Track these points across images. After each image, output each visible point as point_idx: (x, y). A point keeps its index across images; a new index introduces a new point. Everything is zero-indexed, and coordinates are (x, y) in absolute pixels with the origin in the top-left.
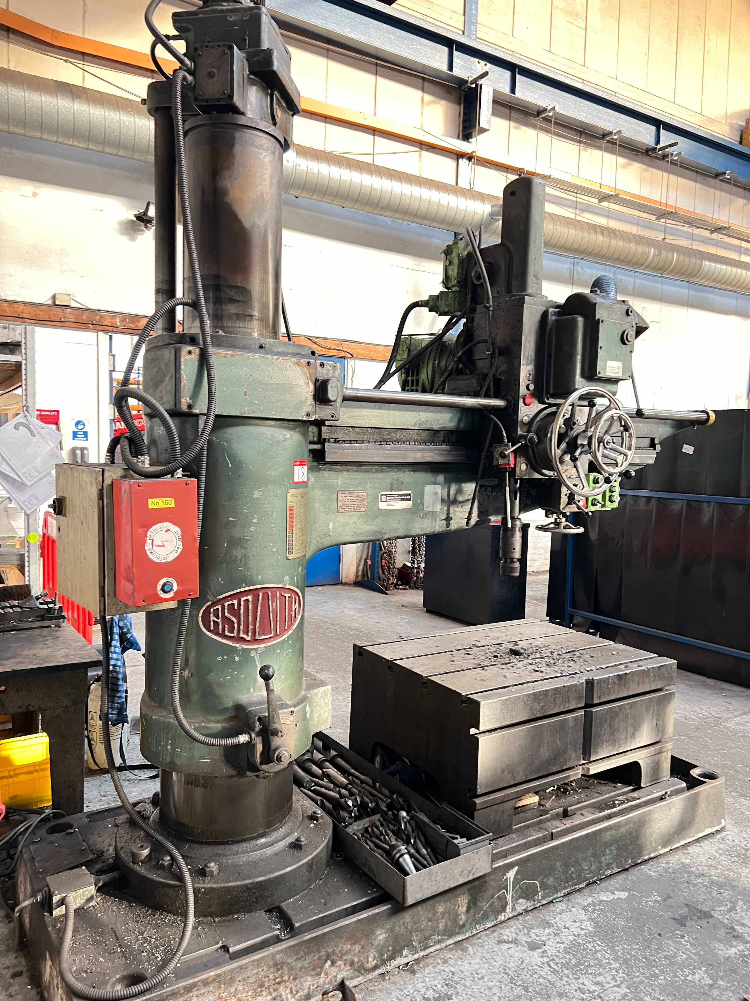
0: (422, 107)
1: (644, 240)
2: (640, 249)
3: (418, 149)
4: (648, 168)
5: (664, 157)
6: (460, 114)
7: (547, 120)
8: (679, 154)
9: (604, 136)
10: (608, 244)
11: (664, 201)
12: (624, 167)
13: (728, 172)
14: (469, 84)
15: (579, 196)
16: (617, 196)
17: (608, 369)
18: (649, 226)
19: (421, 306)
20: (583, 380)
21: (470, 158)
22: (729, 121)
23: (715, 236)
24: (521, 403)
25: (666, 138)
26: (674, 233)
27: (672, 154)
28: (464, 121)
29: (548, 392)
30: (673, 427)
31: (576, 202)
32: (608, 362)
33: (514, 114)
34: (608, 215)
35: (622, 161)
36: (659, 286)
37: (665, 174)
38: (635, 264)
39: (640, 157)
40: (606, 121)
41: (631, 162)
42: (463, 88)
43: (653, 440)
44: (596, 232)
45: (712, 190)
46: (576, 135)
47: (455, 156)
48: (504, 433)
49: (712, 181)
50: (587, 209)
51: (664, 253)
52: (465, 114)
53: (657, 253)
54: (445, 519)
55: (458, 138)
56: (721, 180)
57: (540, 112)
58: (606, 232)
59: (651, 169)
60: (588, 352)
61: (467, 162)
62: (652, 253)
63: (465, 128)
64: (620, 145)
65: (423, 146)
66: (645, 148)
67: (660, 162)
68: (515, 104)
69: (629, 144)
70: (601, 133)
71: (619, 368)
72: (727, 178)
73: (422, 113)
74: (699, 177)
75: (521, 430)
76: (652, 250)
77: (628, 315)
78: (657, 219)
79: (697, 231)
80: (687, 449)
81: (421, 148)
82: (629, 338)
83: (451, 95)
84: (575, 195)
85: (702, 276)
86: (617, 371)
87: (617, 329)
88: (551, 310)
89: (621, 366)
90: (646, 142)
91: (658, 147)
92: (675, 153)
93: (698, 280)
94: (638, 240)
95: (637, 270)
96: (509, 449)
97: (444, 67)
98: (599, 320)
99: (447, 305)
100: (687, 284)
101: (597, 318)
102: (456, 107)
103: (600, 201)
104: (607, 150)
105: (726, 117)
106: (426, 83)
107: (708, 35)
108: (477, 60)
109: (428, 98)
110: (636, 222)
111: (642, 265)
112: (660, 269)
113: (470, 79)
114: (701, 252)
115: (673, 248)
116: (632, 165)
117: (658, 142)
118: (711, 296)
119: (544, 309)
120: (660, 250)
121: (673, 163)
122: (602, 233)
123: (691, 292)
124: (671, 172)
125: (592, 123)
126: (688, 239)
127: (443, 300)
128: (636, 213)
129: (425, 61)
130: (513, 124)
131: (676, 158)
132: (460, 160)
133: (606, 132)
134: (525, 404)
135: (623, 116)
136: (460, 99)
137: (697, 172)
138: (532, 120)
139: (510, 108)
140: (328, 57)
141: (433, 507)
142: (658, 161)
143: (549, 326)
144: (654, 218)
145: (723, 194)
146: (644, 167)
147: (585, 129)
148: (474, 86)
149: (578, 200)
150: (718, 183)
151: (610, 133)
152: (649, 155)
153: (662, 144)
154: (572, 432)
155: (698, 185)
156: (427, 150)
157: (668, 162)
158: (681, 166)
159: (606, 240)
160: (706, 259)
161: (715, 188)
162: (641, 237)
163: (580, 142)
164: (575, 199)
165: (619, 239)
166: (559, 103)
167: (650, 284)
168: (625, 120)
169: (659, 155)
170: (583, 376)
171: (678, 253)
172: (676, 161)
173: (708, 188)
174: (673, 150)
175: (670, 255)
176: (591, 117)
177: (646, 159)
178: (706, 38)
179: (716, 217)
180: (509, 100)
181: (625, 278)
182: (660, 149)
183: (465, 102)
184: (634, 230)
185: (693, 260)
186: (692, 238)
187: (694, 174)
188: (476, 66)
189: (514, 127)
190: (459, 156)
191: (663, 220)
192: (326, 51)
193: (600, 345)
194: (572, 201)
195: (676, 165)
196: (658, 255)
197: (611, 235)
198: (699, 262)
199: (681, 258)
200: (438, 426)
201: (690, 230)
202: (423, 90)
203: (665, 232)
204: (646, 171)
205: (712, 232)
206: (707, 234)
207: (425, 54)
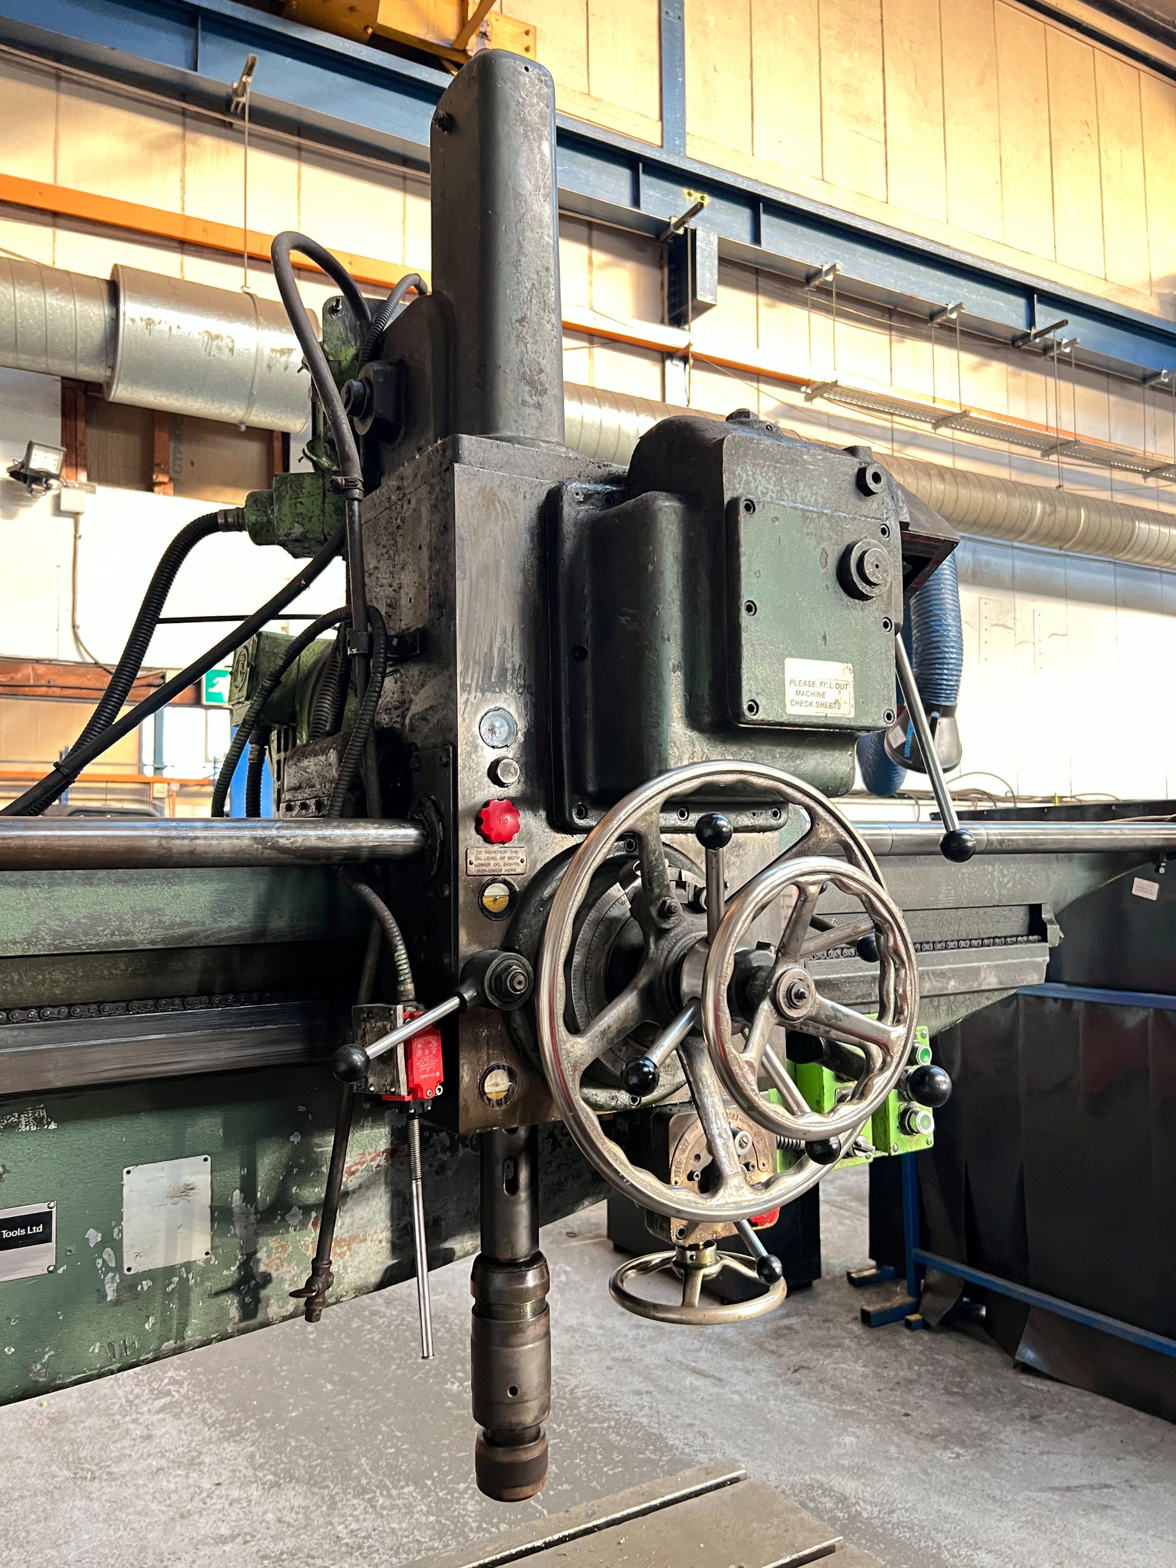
0: (590, 272)
1: (1023, 488)
2: (1016, 503)
3: (586, 344)
4: (1018, 370)
5: (1046, 349)
6: (662, 283)
7: (825, 291)
8: (1072, 343)
9: (932, 316)
10: (954, 496)
11: (1052, 424)
12: (976, 368)
13: (1164, 371)
14: (672, 229)
15: (895, 418)
16: (965, 414)
17: (790, 692)
18: (1030, 468)
19: (228, 527)
20: (695, 735)
21: (684, 356)
22: (1156, 290)
23: (1151, 482)
24: (468, 836)
25: (1045, 316)
26: (1077, 478)
27: (1059, 344)
28: (671, 295)
29: (578, 788)
30: (1093, 867)
31: (892, 429)
32: (788, 661)
33: (763, 282)
34: (954, 450)
35: (969, 359)
36: (1061, 571)
37: (1051, 381)
38: (1011, 530)
39: (1003, 352)
40: (934, 291)
41: (987, 361)
42: (662, 238)
43: (1035, 910)
44: (929, 476)
45: (1140, 406)
46: (882, 317)
47: (658, 356)
48: (401, 954)
49: (1136, 390)
50: (914, 440)
51: (1061, 510)
52: (671, 283)
53: (1048, 509)
54: (234, 1289)
55: (662, 322)
56: (1153, 388)
57: (812, 275)
58: (948, 476)
59: (1024, 373)
60: (704, 629)
61: (681, 365)
62: (1039, 511)
63: (672, 307)
64: (963, 333)
65: (596, 339)
66: (1009, 336)
67: (1040, 361)
68: (762, 265)
69: (979, 330)
70: (927, 311)
71: (839, 687)
72: (1163, 384)
73: (591, 283)
74: (1113, 384)
75: (472, 939)
76: (1039, 505)
77: (867, 492)
78: (1043, 456)
79: (1119, 475)
80: (1143, 889)
81: (591, 342)
82: (869, 570)
83: (645, 251)
84: (889, 417)
85: (1137, 549)
86: (831, 696)
87: (820, 539)
88: (575, 486)
89: (849, 677)
90: (1012, 325)
91: (1034, 331)
92: (1065, 341)
93: (1128, 557)
94: (1010, 488)
95: (1016, 544)
96: (394, 1028)
97: (625, 202)
98: (735, 502)
99: (300, 518)
100: (1112, 566)
101: (727, 497)
102: (655, 273)
103: (936, 426)
104: (939, 341)
105: (1150, 284)
106: (595, 233)
107: (1106, 151)
108: (685, 191)
109: (599, 257)
110: (1007, 462)
111: (1022, 532)
112: (1057, 539)
113: (674, 220)
114: (1131, 506)
115: (1078, 502)
116: (988, 365)
117: (1031, 323)
118: (1158, 587)
119: (549, 484)
120: (1053, 505)
121: (1063, 360)
122: (942, 478)
123: (1118, 580)
124: (1060, 377)
125: (908, 293)
126: (1105, 489)
127: (287, 502)
128: (1004, 446)
129: (587, 192)
130: (762, 300)
131: (1067, 350)
132: (668, 363)
133: (936, 309)
134: (488, 840)
135: (963, 282)
136: (662, 258)
137: (1108, 375)
138: (799, 292)
139: (757, 272)
140: (405, 190)
141: (171, 1248)
142: (1036, 359)
143: (568, 546)
144: (1037, 454)
145: (1160, 412)
146: (1010, 369)
147: (896, 307)
148: (681, 231)
149: (896, 426)
150: (1149, 394)
151: (943, 310)
152: (1019, 347)
153: (1040, 326)
154: (665, 944)
155: (1113, 398)
156: (603, 345)
157: (1053, 358)
158: (1077, 366)
159: (948, 488)
160: (1139, 518)
161: (1144, 402)
162: (1015, 484)
163: (890, 328)
164: (889, 425)
165: (975, 486)
166: (843, 260)
167: (1043, 568)
168: (968, 288)
169: (1036, 345)
170: (693, 720)
171: (1087, 508)
172: (1067, 355)
173: (1131, 403)
174: (1062, 336)
175: (1073, 513)
176: (905, 284)
177: (1013, 355)
178: (1103, 155)
179: (1150, 449)
180: (752, 257)
181: (994, 560)
182: (1036, 335)
183: (670, 263)
184: (1004, 473)
185: (1117, 522)
186: (1112, 486)
187: (1103, 380)
188: (684, 199)
189: (767, 305)
190: (664, 354)
191: (1054, 457)
192: (401, 180)
193: (746, 596)
194: (885, 428)
195: (1069, 364)
196: (1050, 514)
197: (959, 479)
198: (1127, 524)
199: (1095, 517)
200: (158, 934)
201: (1105, 473)
202: (590, 244)
203: (1060, 477)
204: (1014, 375)
205: (1146, 475)
206: (1138, 479)
207: (587, 180)
